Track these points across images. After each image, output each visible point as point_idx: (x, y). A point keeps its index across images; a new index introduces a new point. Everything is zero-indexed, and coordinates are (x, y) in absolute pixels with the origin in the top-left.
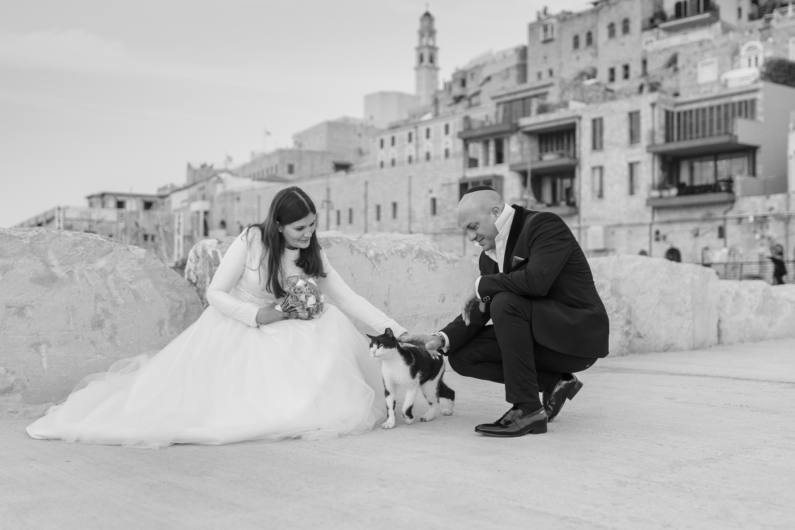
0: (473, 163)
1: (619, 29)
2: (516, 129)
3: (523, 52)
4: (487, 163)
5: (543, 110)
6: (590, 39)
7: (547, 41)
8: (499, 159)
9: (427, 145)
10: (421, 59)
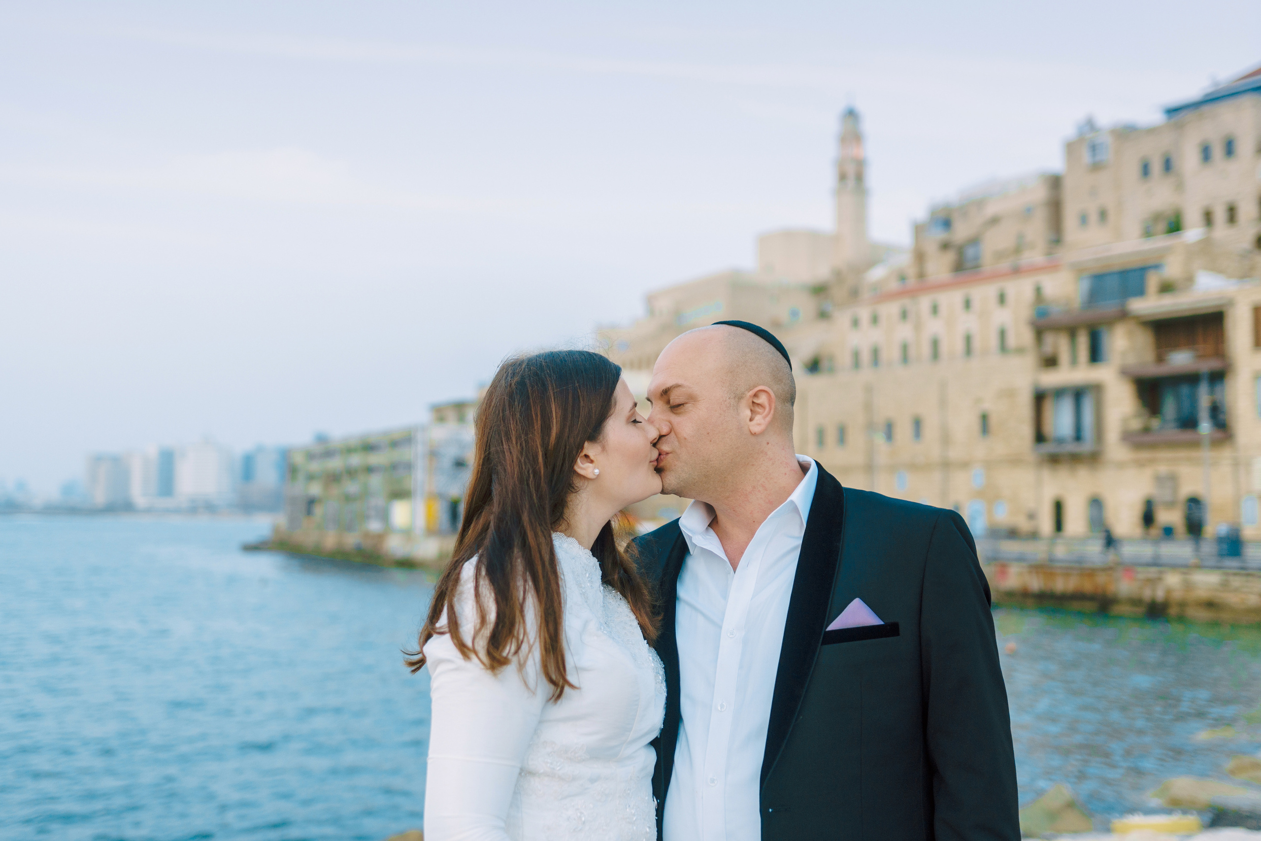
0: (1051, 362)
1: (1218, 152)
2: (1124, 316)
3: (1055, 183)
4: (1074, 361)
5: (1166, 288)
6: (1168, 165)
7: (1096, 167)
8: (1095, 355)
9: (934, 327)
10: (843, 177)
